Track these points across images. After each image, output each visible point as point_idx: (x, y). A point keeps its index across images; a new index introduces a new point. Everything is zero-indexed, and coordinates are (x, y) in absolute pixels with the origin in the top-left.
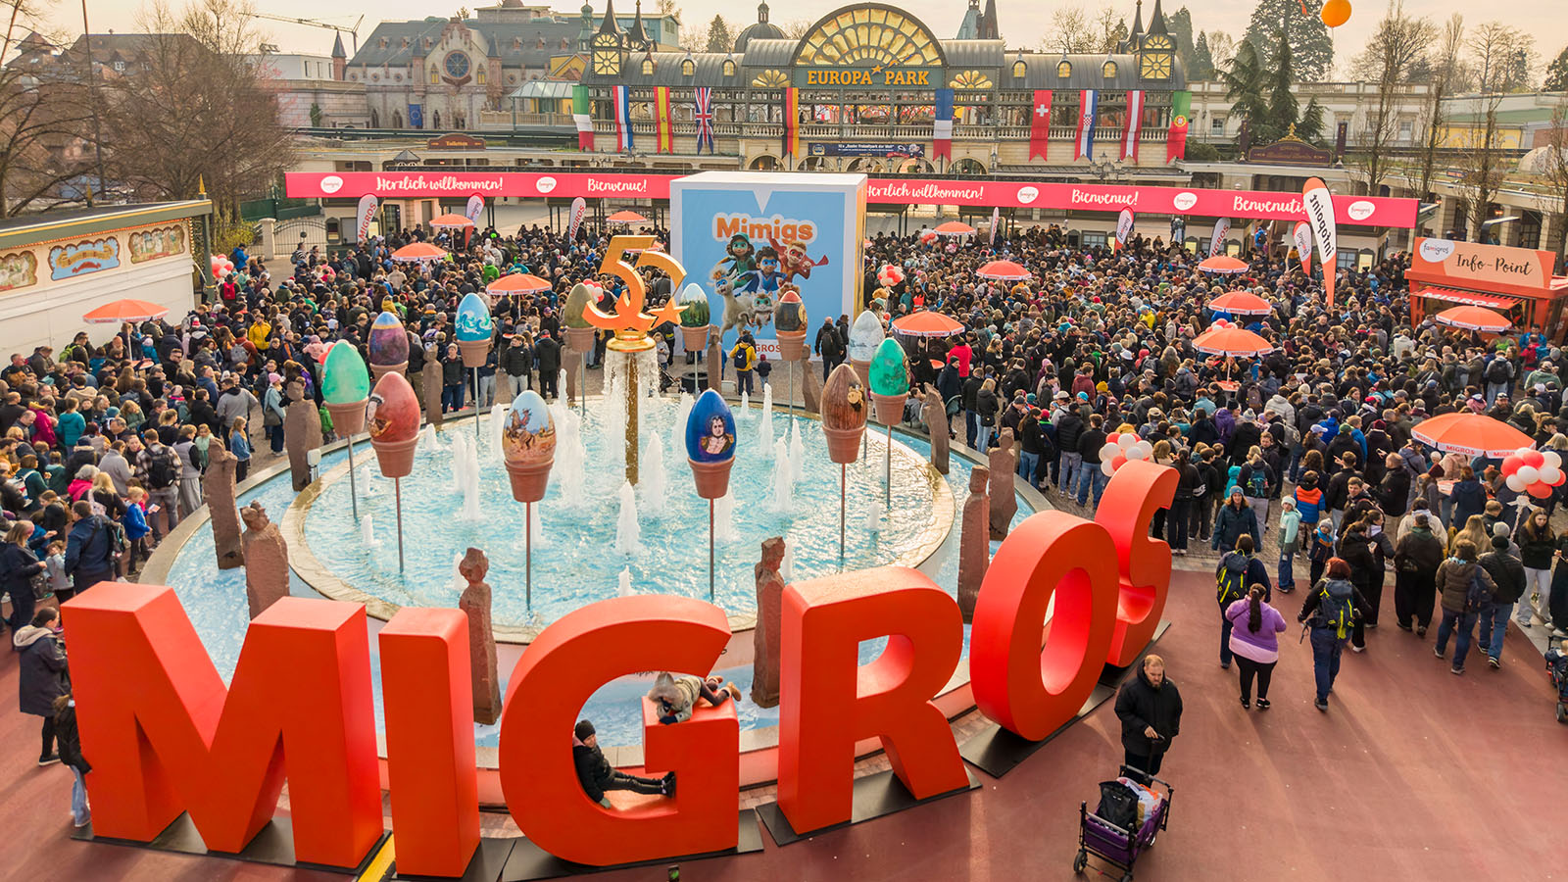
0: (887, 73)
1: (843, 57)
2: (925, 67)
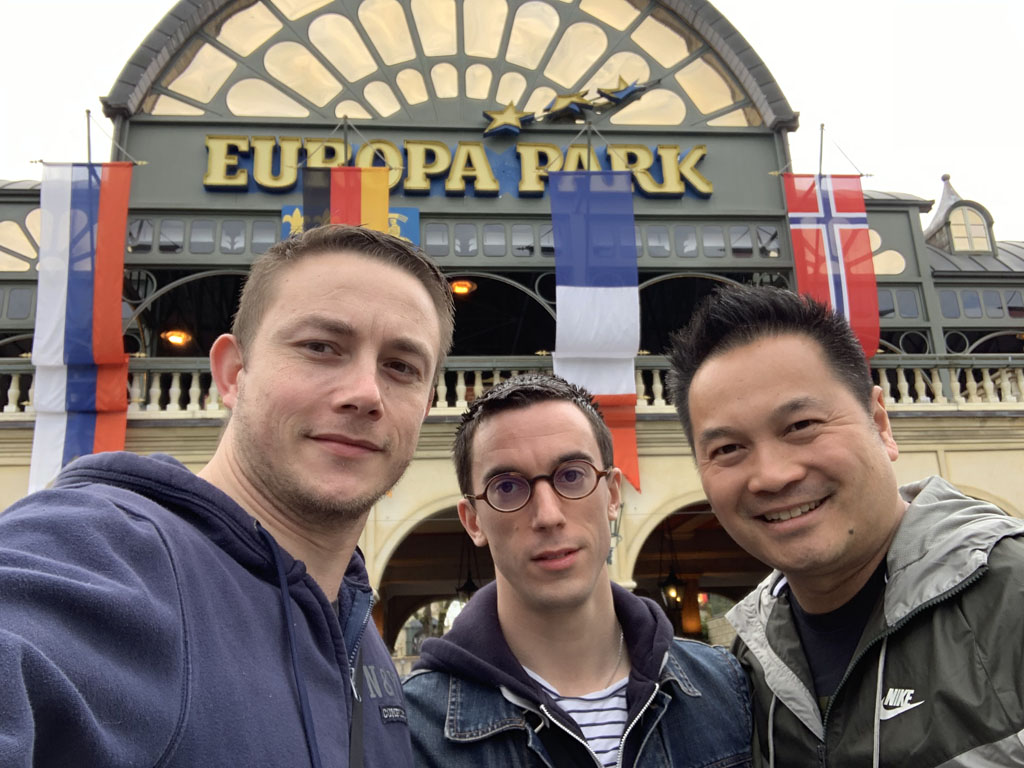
1: (353, 91)
2: (692, 133)
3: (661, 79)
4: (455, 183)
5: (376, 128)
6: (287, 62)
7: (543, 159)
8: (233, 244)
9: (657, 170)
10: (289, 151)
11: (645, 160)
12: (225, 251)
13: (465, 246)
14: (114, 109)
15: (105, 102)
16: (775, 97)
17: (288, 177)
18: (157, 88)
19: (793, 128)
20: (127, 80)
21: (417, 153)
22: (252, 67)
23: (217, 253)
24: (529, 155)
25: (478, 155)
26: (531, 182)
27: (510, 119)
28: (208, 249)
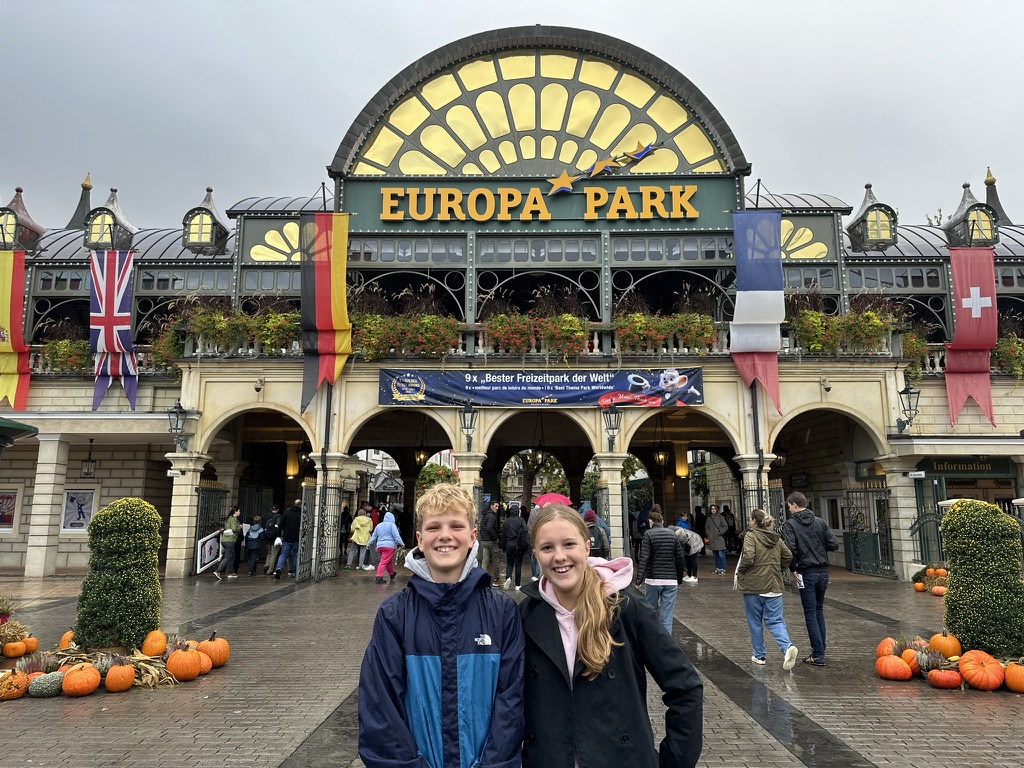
0: (590, 191)
1: (472, 156)
2: (681, 177)
3: (665, 141)
4: (526, 215)
5: (484, 180)
6: (436, 140)
8: (404, 254)
12: (401, 259)
13: (538, 253)
14: (334, 173)
15: (329, 171)
16: (737, 153)
18: (359, 158)
19: (748, 174)
20: (341, 154)
22: (413, 142)
23: (396, 261)
28: (391, 257)
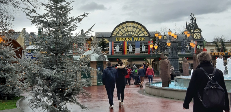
1: (124, 34)
2: (144, 36)
3: (142, 32)
4: (130, 40)
5: (125, 37)
6: (120, 32)
7: (135, 39)
9: (142, 39)
10: (120, 39)
11: (141, 38)
16: (149, 34)
17: (120, 40)
18: (112, 34)
21: (128, 38)
22: (118, 33)
24: (134, 38)
25: (131, 38)
26: (134, 40)
27: (133, 36)
